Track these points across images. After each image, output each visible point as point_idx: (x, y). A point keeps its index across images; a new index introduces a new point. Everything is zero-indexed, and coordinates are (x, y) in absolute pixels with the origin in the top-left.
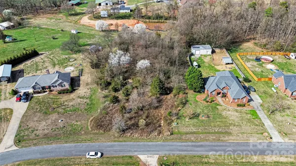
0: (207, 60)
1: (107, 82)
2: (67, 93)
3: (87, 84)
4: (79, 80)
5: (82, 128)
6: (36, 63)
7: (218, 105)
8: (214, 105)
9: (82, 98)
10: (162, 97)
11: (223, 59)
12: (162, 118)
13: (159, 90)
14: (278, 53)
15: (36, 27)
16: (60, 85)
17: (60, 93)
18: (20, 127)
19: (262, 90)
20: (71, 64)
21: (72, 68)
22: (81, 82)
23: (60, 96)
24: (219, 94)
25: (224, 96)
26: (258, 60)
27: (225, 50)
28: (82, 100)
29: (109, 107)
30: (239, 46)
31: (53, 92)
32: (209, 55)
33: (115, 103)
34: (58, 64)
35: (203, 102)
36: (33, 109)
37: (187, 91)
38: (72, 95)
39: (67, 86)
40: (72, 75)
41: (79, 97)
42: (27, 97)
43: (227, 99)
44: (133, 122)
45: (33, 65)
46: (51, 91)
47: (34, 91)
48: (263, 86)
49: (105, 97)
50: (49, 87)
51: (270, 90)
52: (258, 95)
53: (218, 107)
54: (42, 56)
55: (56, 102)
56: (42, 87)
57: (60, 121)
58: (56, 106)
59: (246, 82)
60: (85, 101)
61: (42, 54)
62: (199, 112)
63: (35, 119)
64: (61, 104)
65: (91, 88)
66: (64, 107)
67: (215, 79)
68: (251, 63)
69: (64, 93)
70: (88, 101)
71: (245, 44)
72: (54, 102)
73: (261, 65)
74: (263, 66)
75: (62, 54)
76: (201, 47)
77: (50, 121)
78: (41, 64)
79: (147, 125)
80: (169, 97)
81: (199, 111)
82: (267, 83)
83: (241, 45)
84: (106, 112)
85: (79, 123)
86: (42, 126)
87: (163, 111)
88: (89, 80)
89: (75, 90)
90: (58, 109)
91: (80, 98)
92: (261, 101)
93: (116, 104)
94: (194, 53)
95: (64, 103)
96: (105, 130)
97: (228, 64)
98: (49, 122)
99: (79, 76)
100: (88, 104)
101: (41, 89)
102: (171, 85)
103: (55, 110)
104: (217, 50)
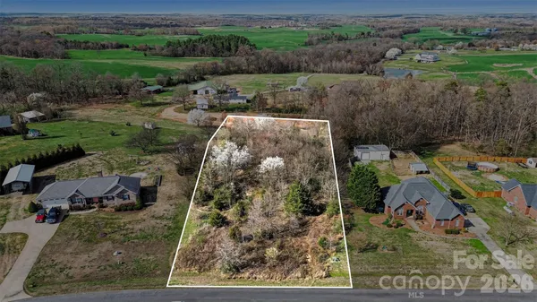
0: (383, 168)
1: (206, 193)
2: (132, 210)
3: (170, 198)
4: (156, 192)
5: (157, 265)
6: (79, 166)
7: (410, 231)
8: (403, 232)
9: (161, 218)
10: (307, 218)
11: (411, 166)
12: (309, 250)
13: (301, 204)
14: (505, 158)
15: (83, 120)
16: (121, 195)
17: (119, 210)
18: (39, 261)
19: (486, 210)
20: (141, 168)
21: (144, 175)
22: (158, 195)
23: (119, 215)
24: (409, 213)
25: (420, 217)
26: (472, 167)
27: (412, 154)
28: (158, 221)
29: (209, 232)
30: (436, 149)
31: (106, 209)
32: (386, 161)
33: (221, 226)
34: (117, 168)
35: (382, 226)
36: (66, 234)
37: (352, 210)
38: (141, 215)
39: (133, 198)
40: (143, 184)
41: (153, 217)
42: (58, 215)
43: (426, 223)
44: (253, 255)
45: (73, 169)
46: (102, 207)
47: (70, 206)
48: (487, 204)
49: (203, 217)
50: (101, 199)
51: (500, 211)
52: (481, 217)
53: (410, 234)
54: (90, 158)
55: (111, 223)
56: (86, 199)
57: (115, 254)
58: (110, 230)
59: (455, 197)
60: (165, 222)
61: (90, 155)
62: (376, 242)
63: (69, 250)
64: (119, 227)
65: (176, 205)
66: (125, 232)
67: (401, 187)
68: (461, 172)
69: (126, 210)
70: (170, 224)
71: (446, 147)
72: (107, 224)
73: (479, 175)
74: (482, 177)
75: (126, 155)
76: (371, 147)
77: (97, 253)
78: (88, 168)
79: (281, 259)
80: (319, 218)
81: (375, 240)
82: (494, 200)
83: (439, 148)
84: (203, 239)
85: (151, 257)
86: (82, 262)
87: (309, 240)
88: (174, 193)
89: (146, 206)
90: (113, 235)
91: (156, 218)
92: (488, 227)
93: (223, 228)
94: (359, 157)
95: (125, 225)
96: (201, 268)
97: (421, 172)
98: (95, 255)
99: (155, 186)
100: (169, 228)
101: (85, 202)
102: (323, 201)
103: (108, 236)
104: (400, 154)
